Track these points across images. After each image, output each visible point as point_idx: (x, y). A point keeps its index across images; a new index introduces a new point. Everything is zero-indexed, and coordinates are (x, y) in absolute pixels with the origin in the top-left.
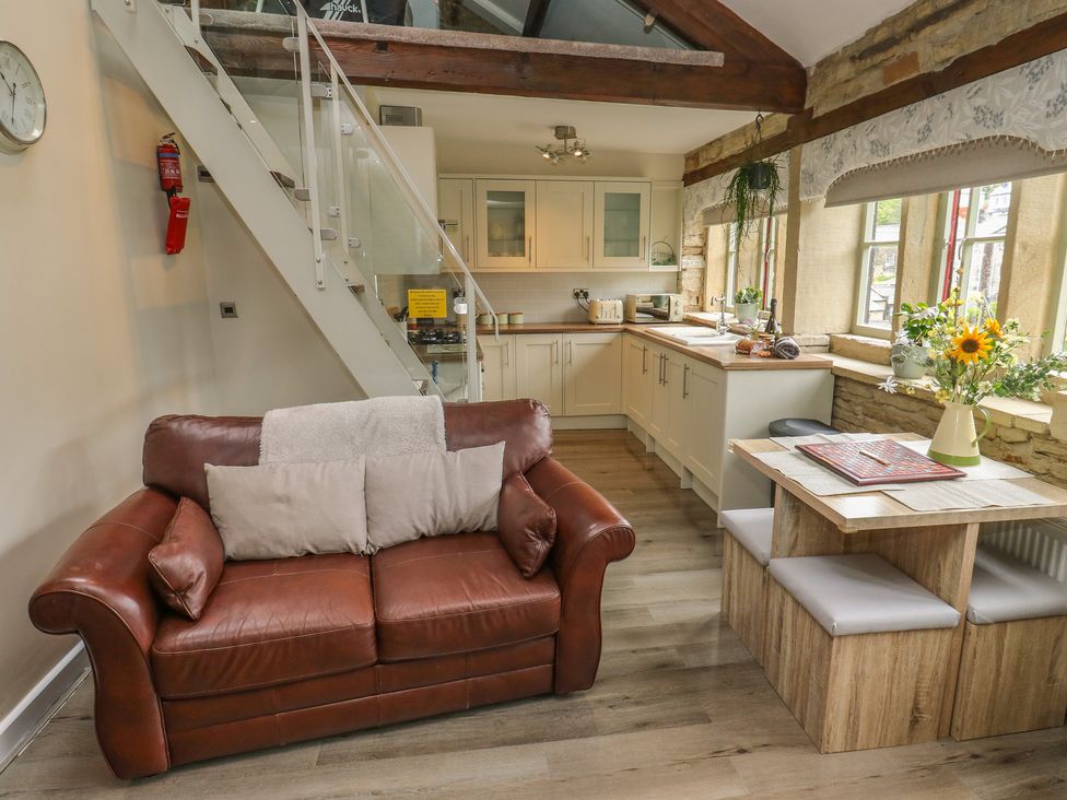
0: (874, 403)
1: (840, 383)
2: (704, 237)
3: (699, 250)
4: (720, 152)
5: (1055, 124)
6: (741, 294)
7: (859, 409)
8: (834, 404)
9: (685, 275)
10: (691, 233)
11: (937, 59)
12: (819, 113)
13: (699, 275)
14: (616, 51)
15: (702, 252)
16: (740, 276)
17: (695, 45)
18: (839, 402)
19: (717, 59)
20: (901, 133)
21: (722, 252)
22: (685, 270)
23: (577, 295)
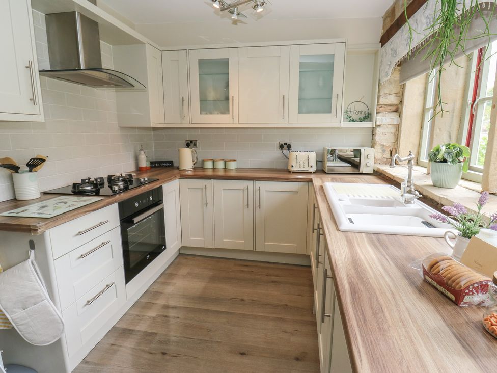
2: (401, 95)
3: (394, 108)
6: (438, 150)
9: (380, 131)
10: (387, 91)
13: (393, 130)
15: (398, 110)
16: (437, 131)
21: (419, 109)
22: (379, 126)
23: (281, 147)
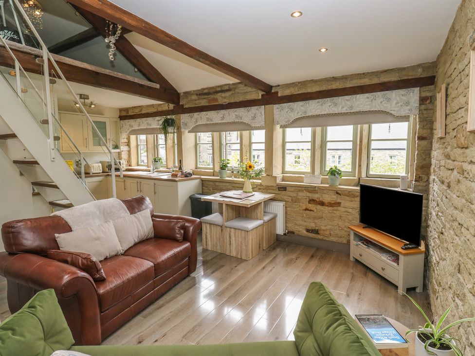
0: (216, 186)
1: (204, 182)
2: (129, 139)
3: (127, 144)
4: (141, 111)
5: (254, 121)
7: (211, 189)
8: (202, 189)
9: (123, 153)
10: (123, 138)
11: (223, 101)
12: (186, 106)
13: (128, 153)
14: (120, 75)
17: (150, 80)
18: (204, 188)
19: (158, 86)
20: (216, 116)
21: (135, 145)
22: (122, 151)
